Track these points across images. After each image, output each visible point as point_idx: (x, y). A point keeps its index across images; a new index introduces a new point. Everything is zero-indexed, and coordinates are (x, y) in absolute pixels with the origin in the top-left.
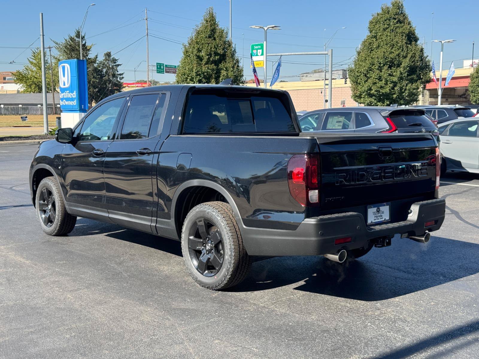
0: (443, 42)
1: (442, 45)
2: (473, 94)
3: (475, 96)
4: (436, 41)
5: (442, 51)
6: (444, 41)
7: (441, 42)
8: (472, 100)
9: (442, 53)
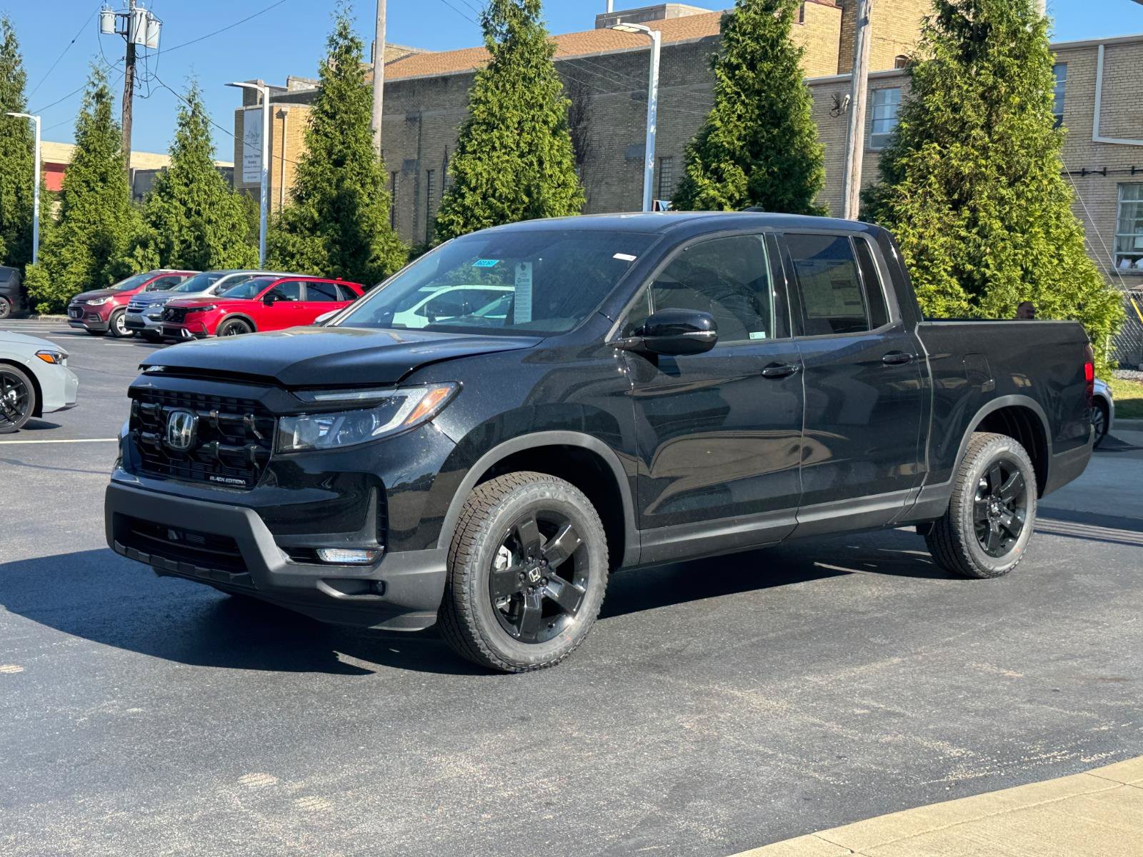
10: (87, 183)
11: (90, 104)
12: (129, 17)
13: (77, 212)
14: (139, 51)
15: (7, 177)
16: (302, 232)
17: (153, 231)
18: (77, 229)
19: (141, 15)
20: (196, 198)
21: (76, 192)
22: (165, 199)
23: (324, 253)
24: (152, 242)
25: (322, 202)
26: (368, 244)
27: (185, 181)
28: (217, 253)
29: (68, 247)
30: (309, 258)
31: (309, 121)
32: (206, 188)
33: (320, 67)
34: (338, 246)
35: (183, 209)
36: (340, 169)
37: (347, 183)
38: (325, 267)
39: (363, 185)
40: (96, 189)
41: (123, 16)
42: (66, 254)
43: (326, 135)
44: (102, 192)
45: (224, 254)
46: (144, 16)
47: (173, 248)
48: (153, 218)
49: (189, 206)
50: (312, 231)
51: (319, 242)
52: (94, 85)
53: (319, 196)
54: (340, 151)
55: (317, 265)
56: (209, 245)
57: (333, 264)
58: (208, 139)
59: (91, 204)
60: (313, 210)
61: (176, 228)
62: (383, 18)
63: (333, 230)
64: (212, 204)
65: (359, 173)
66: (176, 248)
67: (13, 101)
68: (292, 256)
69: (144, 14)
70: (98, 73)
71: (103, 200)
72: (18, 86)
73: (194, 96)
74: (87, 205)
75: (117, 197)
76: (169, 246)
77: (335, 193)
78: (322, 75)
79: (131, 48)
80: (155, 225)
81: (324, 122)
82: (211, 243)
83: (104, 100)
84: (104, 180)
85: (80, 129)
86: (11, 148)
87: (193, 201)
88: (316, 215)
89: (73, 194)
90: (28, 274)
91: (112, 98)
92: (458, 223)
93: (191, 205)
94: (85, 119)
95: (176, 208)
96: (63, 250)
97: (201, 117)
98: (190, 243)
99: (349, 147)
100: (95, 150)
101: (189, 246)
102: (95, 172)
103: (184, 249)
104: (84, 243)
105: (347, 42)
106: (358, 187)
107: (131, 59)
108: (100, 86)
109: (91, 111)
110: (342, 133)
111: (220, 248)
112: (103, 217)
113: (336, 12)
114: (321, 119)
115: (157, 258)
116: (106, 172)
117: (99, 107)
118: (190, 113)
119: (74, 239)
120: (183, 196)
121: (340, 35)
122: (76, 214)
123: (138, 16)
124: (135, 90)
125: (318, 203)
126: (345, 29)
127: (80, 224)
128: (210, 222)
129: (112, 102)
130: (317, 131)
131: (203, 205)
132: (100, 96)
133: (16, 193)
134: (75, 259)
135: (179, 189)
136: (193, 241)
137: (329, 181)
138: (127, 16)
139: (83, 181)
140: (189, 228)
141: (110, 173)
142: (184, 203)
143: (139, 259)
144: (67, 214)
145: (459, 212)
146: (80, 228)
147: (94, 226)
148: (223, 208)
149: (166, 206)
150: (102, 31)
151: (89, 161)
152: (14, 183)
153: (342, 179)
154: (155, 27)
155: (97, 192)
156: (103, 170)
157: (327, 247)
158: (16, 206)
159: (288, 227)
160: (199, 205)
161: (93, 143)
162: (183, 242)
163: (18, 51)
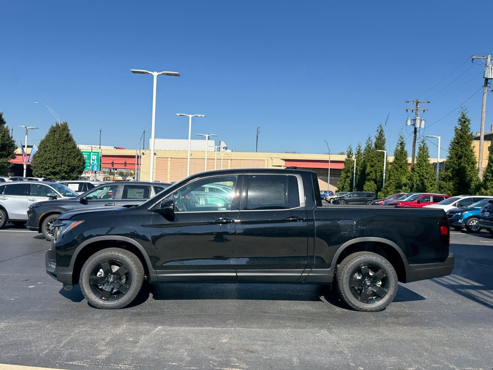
0: (27, 128)
1: (27, 130)
2: (36, 169)
3: (37, 171)
4: (23, 126)
5: (27, 134)
6: (29, 128)
7: (26, 127)
8: (34, 174)
9: (26, 136)
10: (396, 168)
11: (399, 146)
12: (415, 120)
13: (393, 177)
14: (418, 130)
15: (379, 168)
16: (446, 180)
17: (408, 182)
18: (392, 182)
19: (418, 119)
20: (422, 171)
21: (393, 171)
22: (413, 172)
23: (452, 187)
24: (408, 185)
25: (453, 171)
26: (470, 184)
27: (419, 166)
28: (428, 188)
29: (390, 187)
30: (447, 189)
31: (451, 146)
32: (426, 168)
33: (455, 129)
34: (457, 185)
35: (418, 175)
36: (460, 160)
37: (463, 164)
38: (452, 191)
39: (468, 165)
40: (399, 170)
41: (413, 120)
42: (389, 189)
43: (456, 149)
44: (400, 171)
45: (431, 188)
46: (419, 120)
47: (414, 187)
48: (409, 178)
49: (420, 174)
50: (449, 180)
51: (451, 183)
52: (400, 141)
53: (452, 169)
54: (460, 154)
55: (450, 191)
56: (426, 186)
57: (455, 190)
58: (428, 154)
59: (397, 175)
60: (449, 173)
61: (415, 181)
62: (484, 110)
63: (456, 179)
64: (427, 173)
65: (467, 161)
66: (415, 187)
67: (381, 147)
68: (442, 188)
69: (419, 119)
70: (401, 137)
71: (401, 173)
72: (383, 143)
73: (423, 141)
74: (395, 175)
75: (405, 172)
76: (413, 186)
77: (457, 168)
78: (455, 131)
79: (416, 129)
80: (409, 180)
81: (455, 145)
82: (426, 185)
83: (403, 145)
84: (401, 167)
85: (395, 154)
86: (380, 160)
87: (421, 172)
88: (451, 175)
89: (392, 172)
90: (378, 195)
91: (405, 144)
92: (489, 176)
93: (420, 173)
94: (397, 150)
95: (416, 175)
96: (388, 188)
97: (426, 147)
98: (419, 185)
99: (463, 153)
100: (399, 159)
101: (419, 186)
102: (398, 165)
103: (417, 187)
104: (394, 186)
105: (464, 120)
106: (467, 165)
107: (415, 132)
108: (402, 141)
109: (399, 148)
110: (461, 148)
111: (429, 186)
112: (400, 178)
113: (461, 111)
114: (454, 144)
115: (409, 190)
116: (402, 165)
117: (401, 147)
118: (422, 146)
119: (391, 185)
120: (418, 171)
121: (462, 118)
122: (392, 177)
123: (417, 120)
124: (416, 141)
125: (451, 171)
126: (464, 116)
127: (393, 180)
128: (426, 178)
129: (405, 145)
130: (453, 149)
131: (424, 173)
132: (401, 144)
133: (381, 172)
134: (391, 190)
135: (417, 169)
136: (420, 184)
137: (456, 164)
138: (414, 120)
139: (395, 168)
140: (419, 180)
141: (403, 165)
142: (418, 173)
143: (404, 190)
144: (390, 178)
145: (490, 172)
146: (393, 181)
147: (397, 181)
148: (431, 174)
149: (413, 174)
150: (407, 125)
151: (397, 162)
152: (380, 170)
153: (461, 163)
154: (423, 122)
155: (399, 171)
156: (401, 164)
157: (453, 185)
158: (381, 176)
159: (442, 179)
160: (423, 173)
161: (398, 157)
162: (417, 185)
163: (384, 133)
